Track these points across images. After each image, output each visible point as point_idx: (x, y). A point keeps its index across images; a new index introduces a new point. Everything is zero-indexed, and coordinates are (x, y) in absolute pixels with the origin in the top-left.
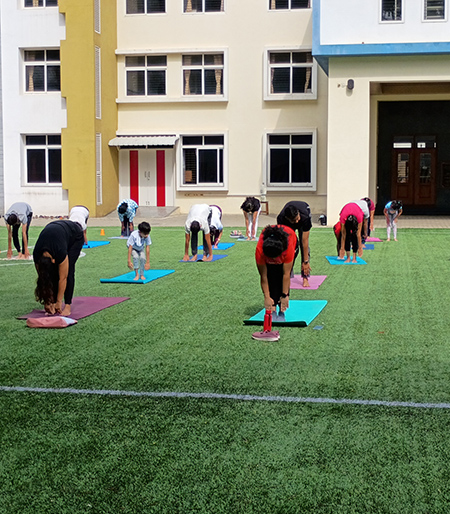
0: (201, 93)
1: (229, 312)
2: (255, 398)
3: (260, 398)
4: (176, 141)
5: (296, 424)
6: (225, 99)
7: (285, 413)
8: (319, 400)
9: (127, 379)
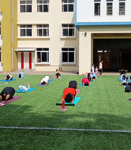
0: (42, 36)
1: (52, 101)
2: (61, 129)
3: (62, 129)
4: (35, 50)
5: (73, 138)
6: (49, 38)
7: (70, 134)
8: (80, 130)
9: (21, 123)
